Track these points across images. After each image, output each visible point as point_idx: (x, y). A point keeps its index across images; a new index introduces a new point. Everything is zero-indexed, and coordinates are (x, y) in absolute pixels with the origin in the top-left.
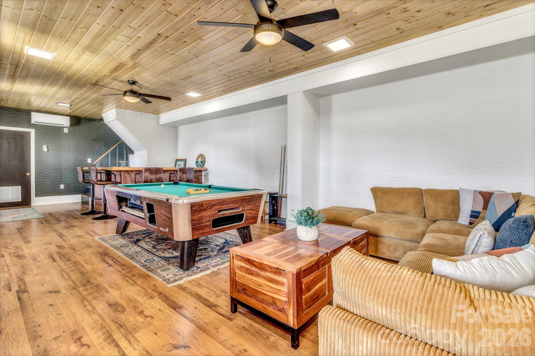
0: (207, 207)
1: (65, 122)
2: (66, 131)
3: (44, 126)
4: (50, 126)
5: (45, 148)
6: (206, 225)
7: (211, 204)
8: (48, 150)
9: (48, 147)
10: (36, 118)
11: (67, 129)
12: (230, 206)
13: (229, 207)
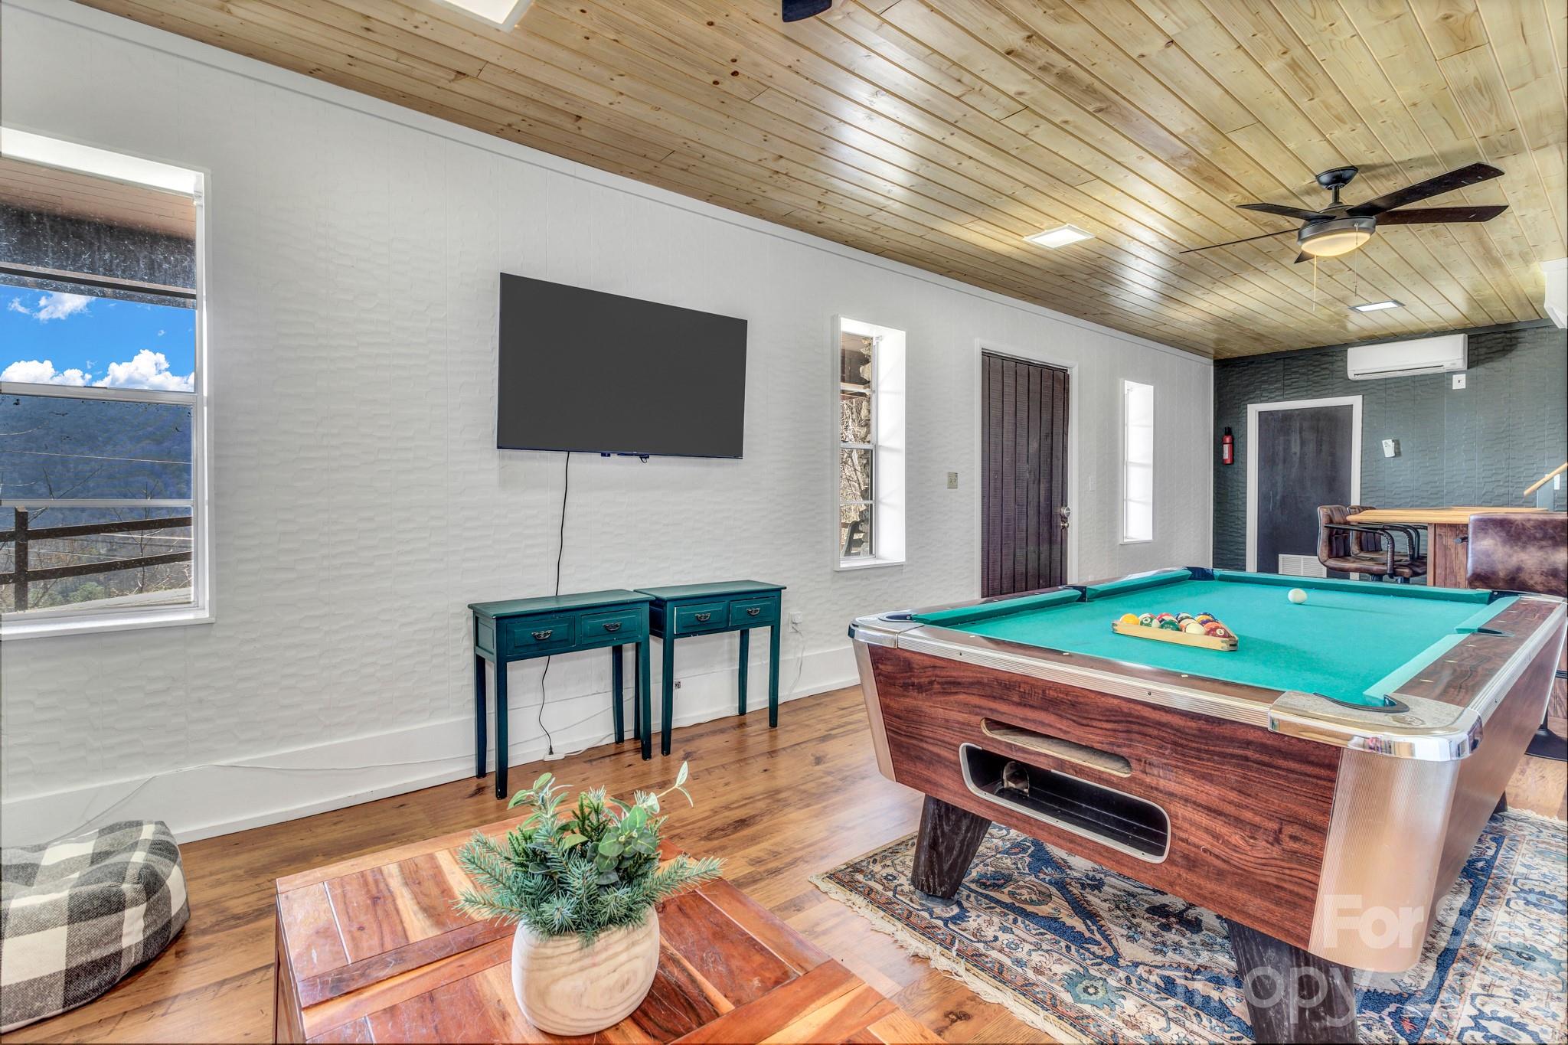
0: (931, 683)
1: (1449, 354)
2: (1459, 382)
3: (1388, 381)
4: (1406, 378)
5: (1388, 448)
6: (938, 755)
7: (943, 673)
8: (1398, 453)
9: (1397, 443)
10: (1362, 362)
11: (1463, 377)
12: (1043, 724)
13: (1034, 721)
